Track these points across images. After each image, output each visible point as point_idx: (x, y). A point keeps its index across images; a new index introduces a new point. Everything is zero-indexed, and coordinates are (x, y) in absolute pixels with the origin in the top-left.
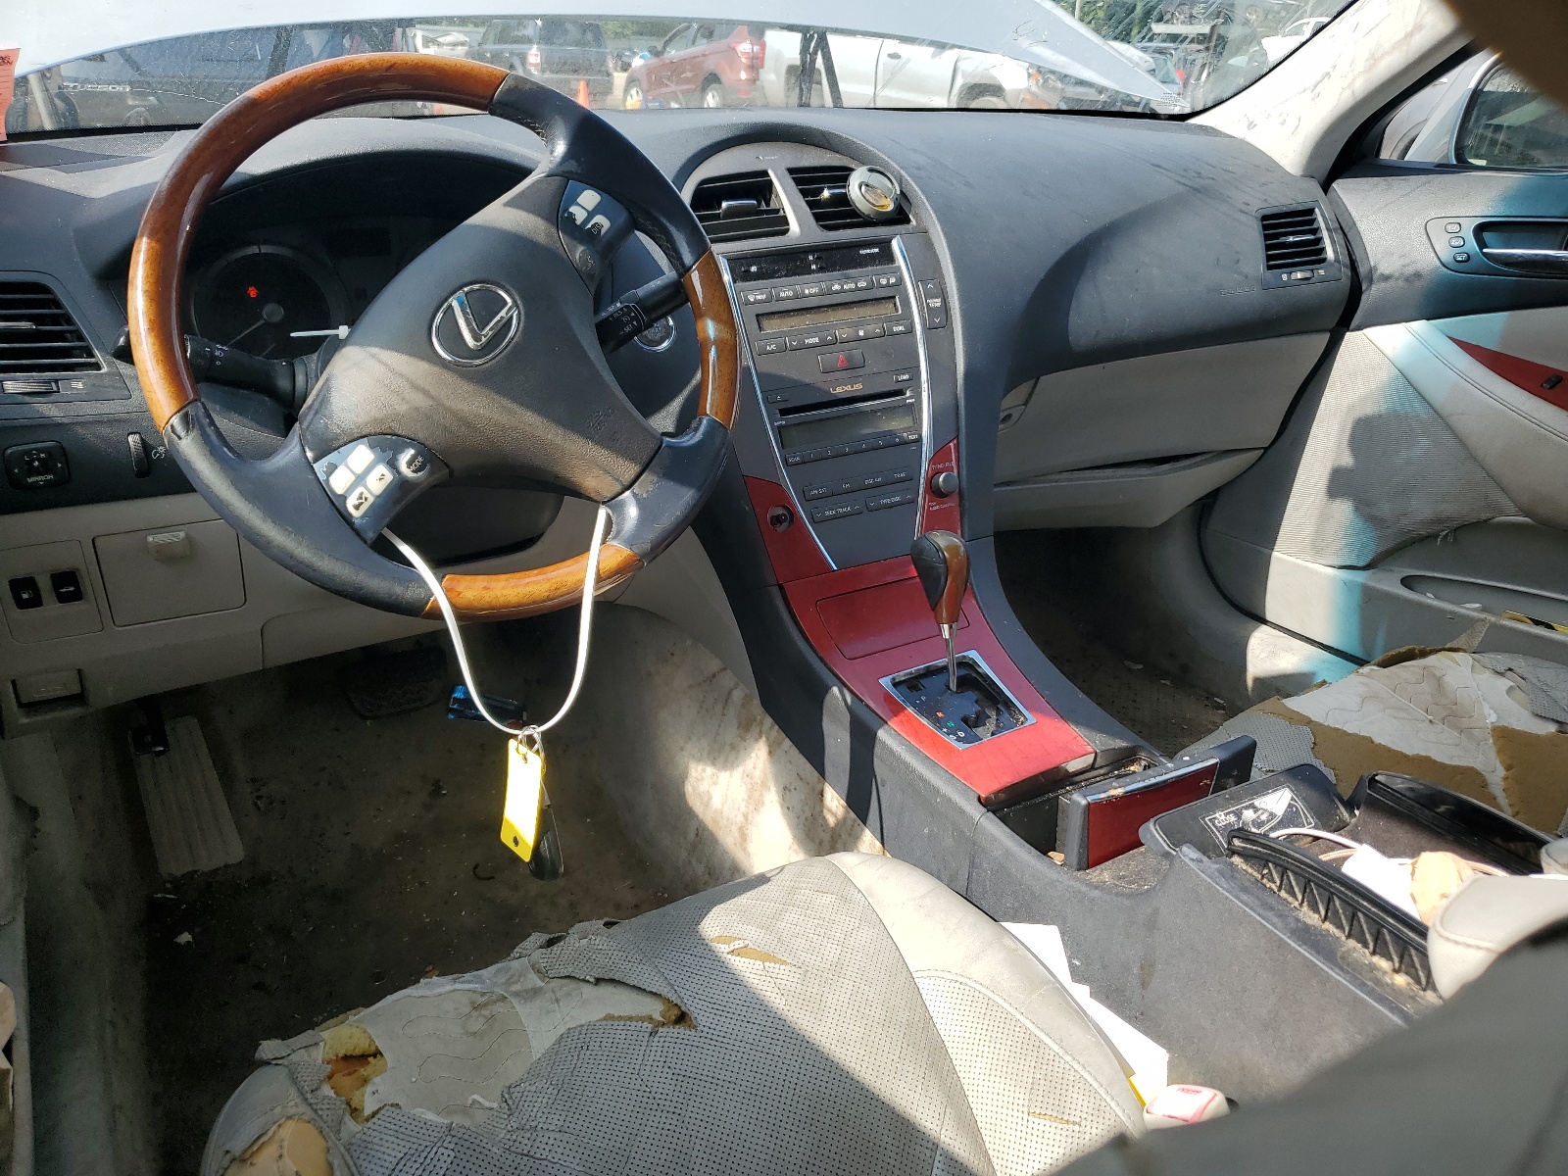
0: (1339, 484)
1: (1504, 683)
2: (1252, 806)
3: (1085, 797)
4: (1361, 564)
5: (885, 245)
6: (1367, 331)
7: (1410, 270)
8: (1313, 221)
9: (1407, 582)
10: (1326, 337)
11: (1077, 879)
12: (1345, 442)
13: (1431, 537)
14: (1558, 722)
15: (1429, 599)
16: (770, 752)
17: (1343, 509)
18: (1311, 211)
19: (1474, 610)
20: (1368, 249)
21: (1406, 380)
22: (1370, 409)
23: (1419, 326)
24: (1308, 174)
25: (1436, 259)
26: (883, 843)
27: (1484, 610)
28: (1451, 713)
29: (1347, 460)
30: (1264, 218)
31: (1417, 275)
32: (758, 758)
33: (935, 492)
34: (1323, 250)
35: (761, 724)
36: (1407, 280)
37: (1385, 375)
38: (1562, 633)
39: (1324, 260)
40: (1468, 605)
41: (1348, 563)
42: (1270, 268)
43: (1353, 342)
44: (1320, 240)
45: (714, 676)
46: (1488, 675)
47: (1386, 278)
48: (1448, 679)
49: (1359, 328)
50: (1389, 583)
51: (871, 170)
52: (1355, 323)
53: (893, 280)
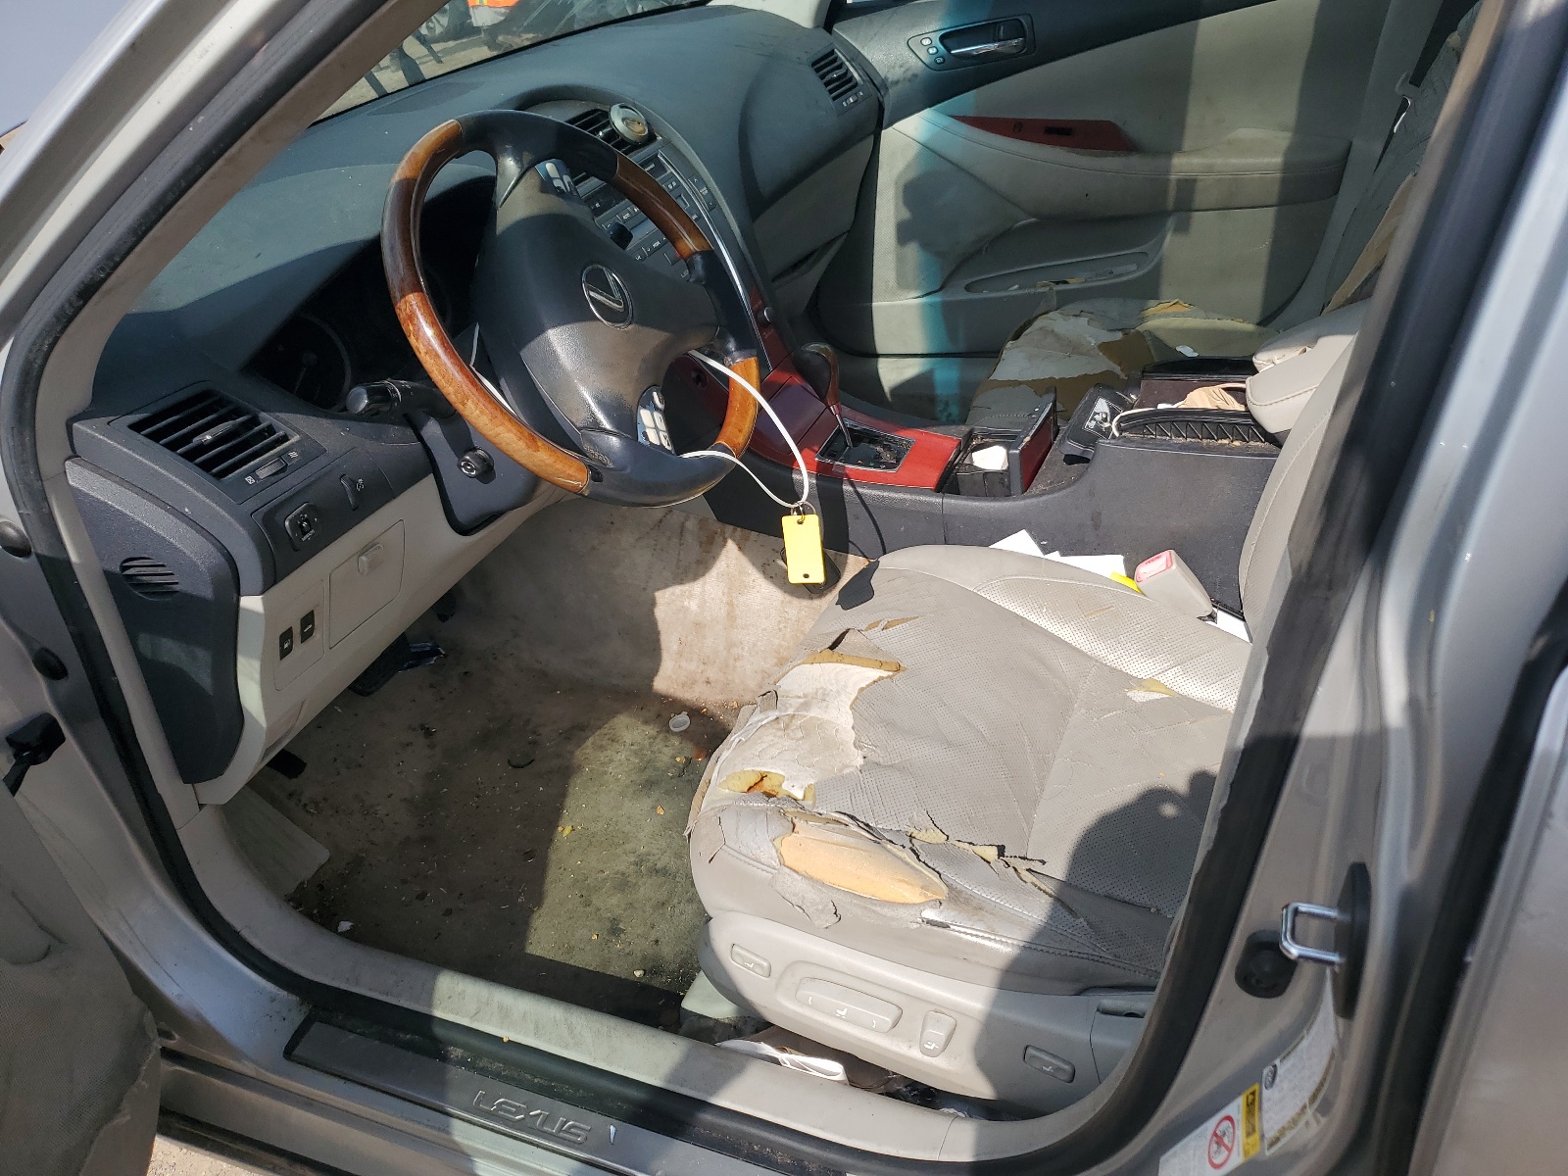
0: (904, 233)
1: (1083, 320)
2: (1096, 414)
3: (1017, 449)
4: (937, 288)
5: (654, 159)
6: (896, 126)
7: (910, 74)
8: (836, 59)
9: (968, 288)
10: (872, 137)
11: (1028, 497)
12: (901, 203)
13: (979, 251)
14: (1120, 330)
15: (986, 294)
16: (740, 548)
17: (913, 250)
18: (832, 52)
19: (1016, 290)
20: (877, 69)
21: (927, 148)
22: (911, 175)
23: (927, 113)
24: (817, 27)
25: (921, 63)
26: (865, 557)
27: (1020, 288)
28: (1073, 348)
29: (906, 214)
30: (813, 65)
31: (915, 76)
32: (731, 557)
33: (764, 325)
34: (852, 77)
35: (723, 533)
36: (910, 80)
37: (914, 150)
38: (1075, 284)
39: (856, 84)
40: (1011, 289)
41: (930, 291)
42: (834, 99)
43: (887, 134)
44: (848, 70)
45: (661, 521)
46: (1073, 319)
47: (897, 82)
48: (1056, 330)
49: (891, 124)
50: (959, 295)
51: (622, 107)
52: (885, 122)
53: (674, 184)
